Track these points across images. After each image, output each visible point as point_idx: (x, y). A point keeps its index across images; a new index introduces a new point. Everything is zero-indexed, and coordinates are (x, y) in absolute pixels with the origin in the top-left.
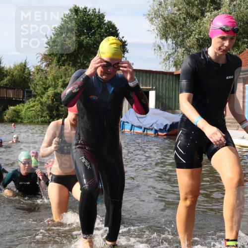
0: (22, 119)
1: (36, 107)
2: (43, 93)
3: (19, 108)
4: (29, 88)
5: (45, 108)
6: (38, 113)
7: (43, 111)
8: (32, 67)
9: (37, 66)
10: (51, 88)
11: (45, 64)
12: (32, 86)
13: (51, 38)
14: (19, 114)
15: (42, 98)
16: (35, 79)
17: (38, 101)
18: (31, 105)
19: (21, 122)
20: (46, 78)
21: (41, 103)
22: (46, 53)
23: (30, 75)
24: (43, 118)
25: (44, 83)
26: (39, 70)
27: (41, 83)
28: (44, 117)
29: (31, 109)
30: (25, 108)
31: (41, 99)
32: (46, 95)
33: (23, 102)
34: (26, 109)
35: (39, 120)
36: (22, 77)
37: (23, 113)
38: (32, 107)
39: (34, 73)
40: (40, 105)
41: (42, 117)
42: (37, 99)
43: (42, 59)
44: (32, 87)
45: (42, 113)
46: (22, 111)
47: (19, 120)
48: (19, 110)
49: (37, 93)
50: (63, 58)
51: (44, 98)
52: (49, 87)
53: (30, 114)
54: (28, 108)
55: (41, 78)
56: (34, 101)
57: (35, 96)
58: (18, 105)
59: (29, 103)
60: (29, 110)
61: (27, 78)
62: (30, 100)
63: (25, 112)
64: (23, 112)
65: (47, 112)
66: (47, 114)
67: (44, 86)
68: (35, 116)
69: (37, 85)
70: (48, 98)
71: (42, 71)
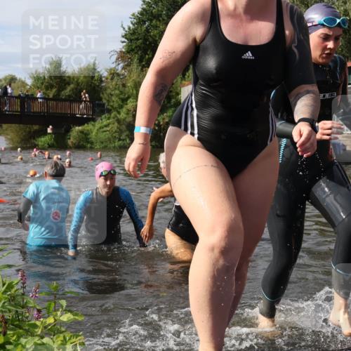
0: (92, 143)
1: (110, 126)
2: (121, 107)
3: (88, 128)
4: (101, 99)
5: (124, 127)
6: (114, 135)
7: (121, 132)
8: (103, 71)
9: (111, 69)
10: (131, 100)
11: (121, 65)
12: (104, 97)
13: (129, 28)
14: (89, 137)
15: (119, 113)
16: (109, 87)
17: (114, 118)
18: (105, 123)
19: (91, 148)
20: (124, 85)
21: (119, 121)
22: (124, 50)
23: (101, 81)
24: (120, 142)
25: (121, 93)
26: (113, 74)
27: (117, 92)
28: (123, 140)
29: (105, 129)
30: (96, 128)
31: (118, 115)
32: (124, 110)
33: (94, 120)
34: (98, 130)
35: (116, 144)
36: (91, 85)
37: (93, 136)
38: (106, 126)
39: (107, 79)
40: (116, 124)
41: (120, 140)
42: (113, 115)
43: (117, 59)
44: (105, 99)
45: (120, 136)
46: (92, 132)
47: (89, 145)
48: (88, 130)
49: (112, 106)
50: (147, 56)
51: (122, 114)
52: (129, 97)
53: (103, 136)
54: (101, 128)
55: (116, 85)
56: (109, 118)
57: (109, 111)
58: (86, 125)
59: (102, 121)
60: (102, 130)
61: (98, 86)
62: (103, 116)
63: (97, 133)
64: (94, 133)
65: (127, 133)
66: (127, 135)
67: (122, 96)
68: (109, 140)
69: (112, 95)
70: (127, 114)
71: (118, 75)
